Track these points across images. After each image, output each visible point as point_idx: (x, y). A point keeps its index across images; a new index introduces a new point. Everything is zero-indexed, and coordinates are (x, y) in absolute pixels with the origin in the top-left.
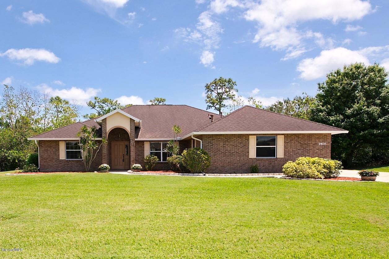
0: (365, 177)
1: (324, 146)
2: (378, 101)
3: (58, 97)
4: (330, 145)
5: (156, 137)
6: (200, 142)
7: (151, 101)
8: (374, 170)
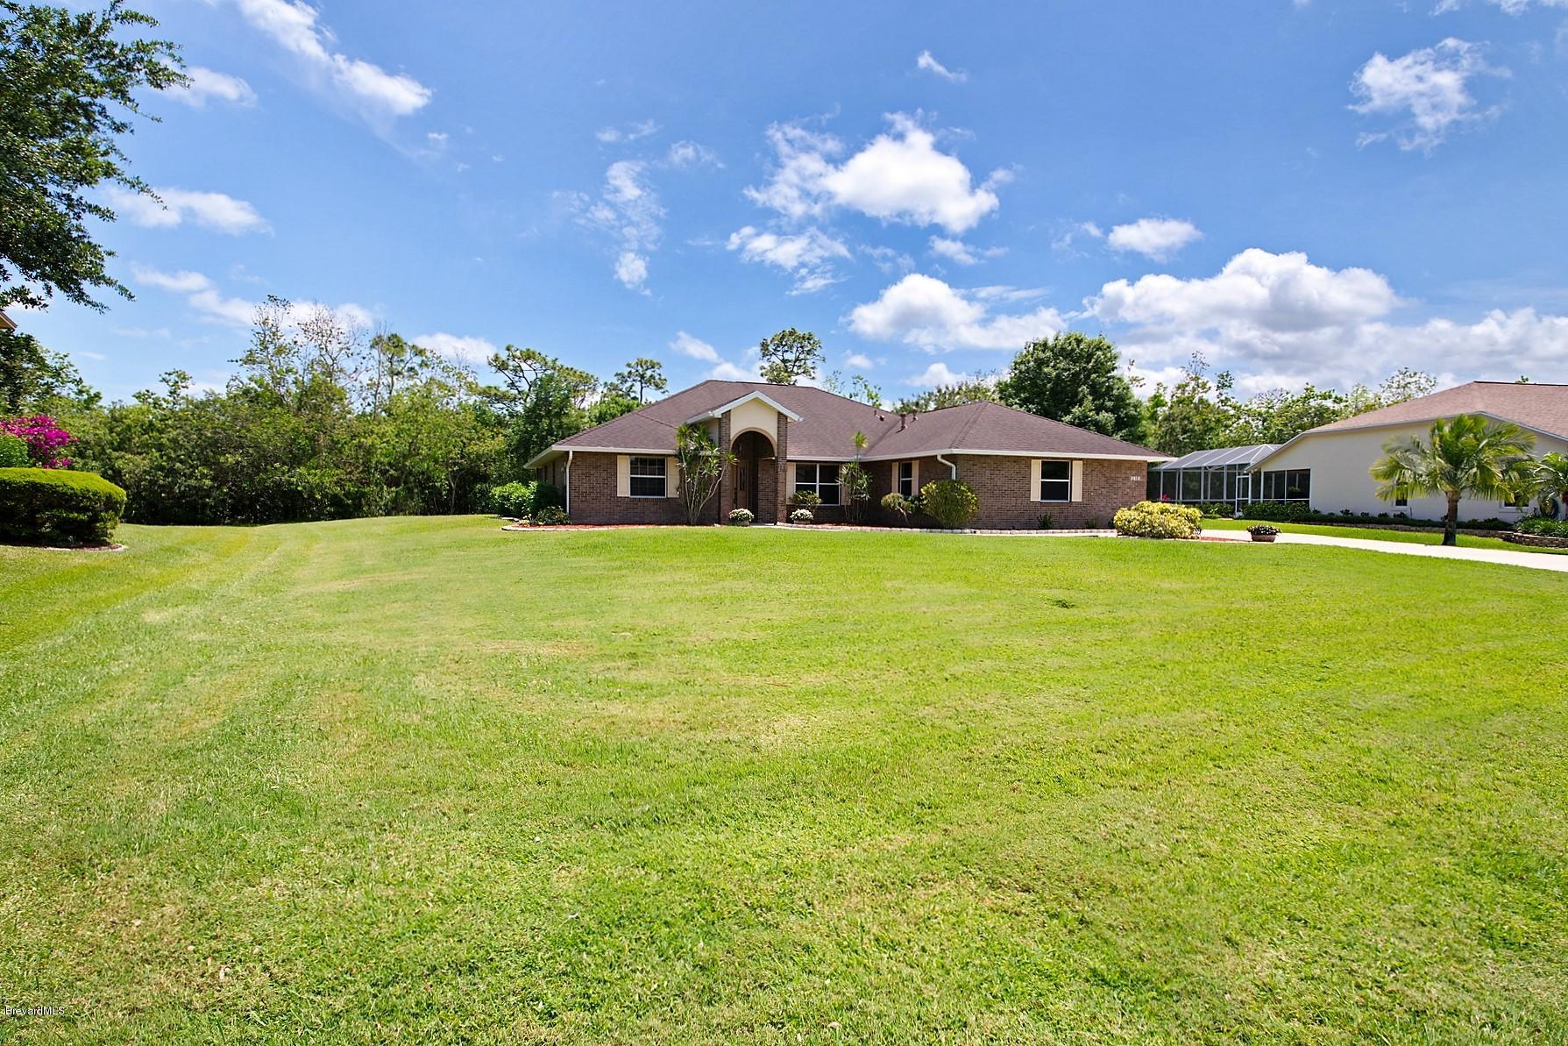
0: (1257, 534)
1: (1137, 482)
2: (1109, 404)
3: (395, 336)
4: (1145, 480)
5: (810, 454)
6: (951, 468)
7: (629, 365)
8: (1275, 525)
